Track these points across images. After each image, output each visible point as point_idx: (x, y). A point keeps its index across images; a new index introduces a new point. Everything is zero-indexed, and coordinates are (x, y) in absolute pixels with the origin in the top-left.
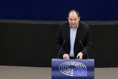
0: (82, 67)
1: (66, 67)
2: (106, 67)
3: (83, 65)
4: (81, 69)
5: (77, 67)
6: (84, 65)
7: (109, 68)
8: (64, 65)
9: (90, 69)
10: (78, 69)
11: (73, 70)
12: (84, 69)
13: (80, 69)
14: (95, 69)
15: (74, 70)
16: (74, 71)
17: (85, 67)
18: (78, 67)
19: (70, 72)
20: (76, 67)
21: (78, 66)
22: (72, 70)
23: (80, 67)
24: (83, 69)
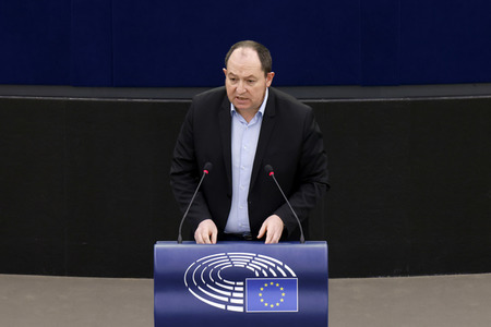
0: (279, 275)
1: (214, 275)
3: (283, 268)
4: (275, 282)
5: (257, 274)
6: (286, 267)
7: (389, 279)
9: (311, 282)
10: (263, 283)
11: (242, 289)
12: (287, 283)
13: (268, 282)
14: (330, 280)
15: (244, 286)
16: (244, 292)
17: (289, 275)
18: (261, 275)
19: (229, 294)
20: (253, 275)
21: (260, 272)
22: (236, 289)
23: (270, 275)
24: (283, 283)
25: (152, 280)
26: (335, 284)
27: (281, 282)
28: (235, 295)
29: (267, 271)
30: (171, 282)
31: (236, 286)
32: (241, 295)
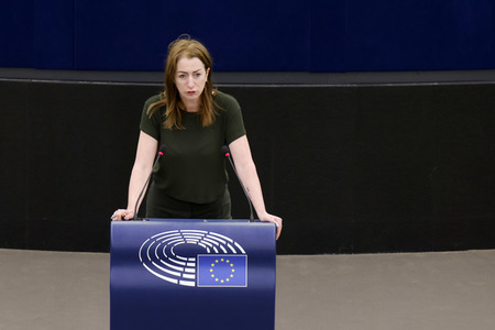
0: (230, 252)
1: (168, 251)
2: (322, 253)
3: (233, 245)
4: (226, 258)
5: (209, 251)
6: (236, 244)
7: (334, 256)
8: (157, 243)
9: (260, 258)
10: (213, 260)
11: (194, 265)
12: (236, 260)
13: (219, 258)
14: (278, 257)
15: (196, 262)
16: (195, 268)
17: (239, 252)
18: (212, 252)
19: (181, 269)
20: (204, 251)
21: (211, 249)
22: (188, 264)
23: (221, 252)
24: (233, 260)
25: (109, 255)
27: (231, 259)
28: (187, 270)
29: (218, 248)
30: (126, 257)
31: (188, 261)
32: (193, 271)
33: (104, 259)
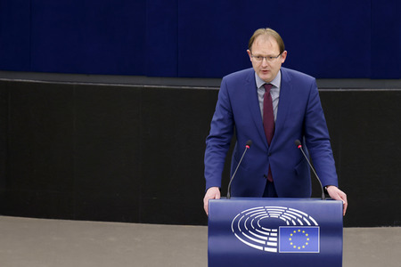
0: (305, 224)
1: (255, 224)
3: (308, 218)
4: (302, 229)
5: (288, 223)
6: (310, 218)
7: (390, 228)
8: (246, 217)
10: (291, 230)
13: (296, 229)
14: (344, 229)
17: (313, 224)
18: (291, 224)
20: (284, 224)
23: (298, 224)
25: (207, 227)
26: (348, 232)
27: (306, 230)
28: (270, 239)
29: (296, 221)
31: (271, 232)
32: (275, 239)
33: (203, 230)
